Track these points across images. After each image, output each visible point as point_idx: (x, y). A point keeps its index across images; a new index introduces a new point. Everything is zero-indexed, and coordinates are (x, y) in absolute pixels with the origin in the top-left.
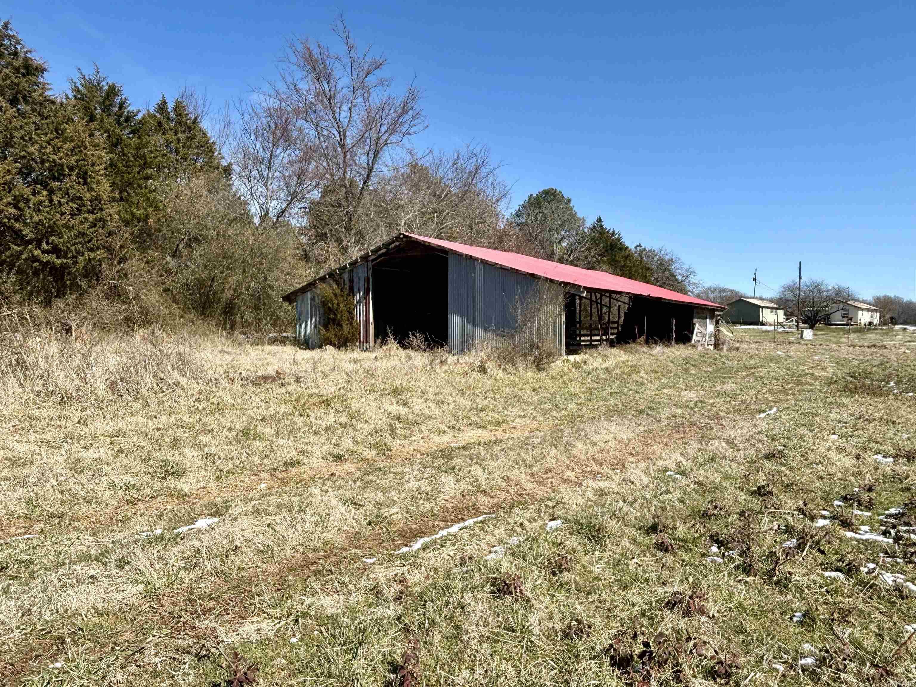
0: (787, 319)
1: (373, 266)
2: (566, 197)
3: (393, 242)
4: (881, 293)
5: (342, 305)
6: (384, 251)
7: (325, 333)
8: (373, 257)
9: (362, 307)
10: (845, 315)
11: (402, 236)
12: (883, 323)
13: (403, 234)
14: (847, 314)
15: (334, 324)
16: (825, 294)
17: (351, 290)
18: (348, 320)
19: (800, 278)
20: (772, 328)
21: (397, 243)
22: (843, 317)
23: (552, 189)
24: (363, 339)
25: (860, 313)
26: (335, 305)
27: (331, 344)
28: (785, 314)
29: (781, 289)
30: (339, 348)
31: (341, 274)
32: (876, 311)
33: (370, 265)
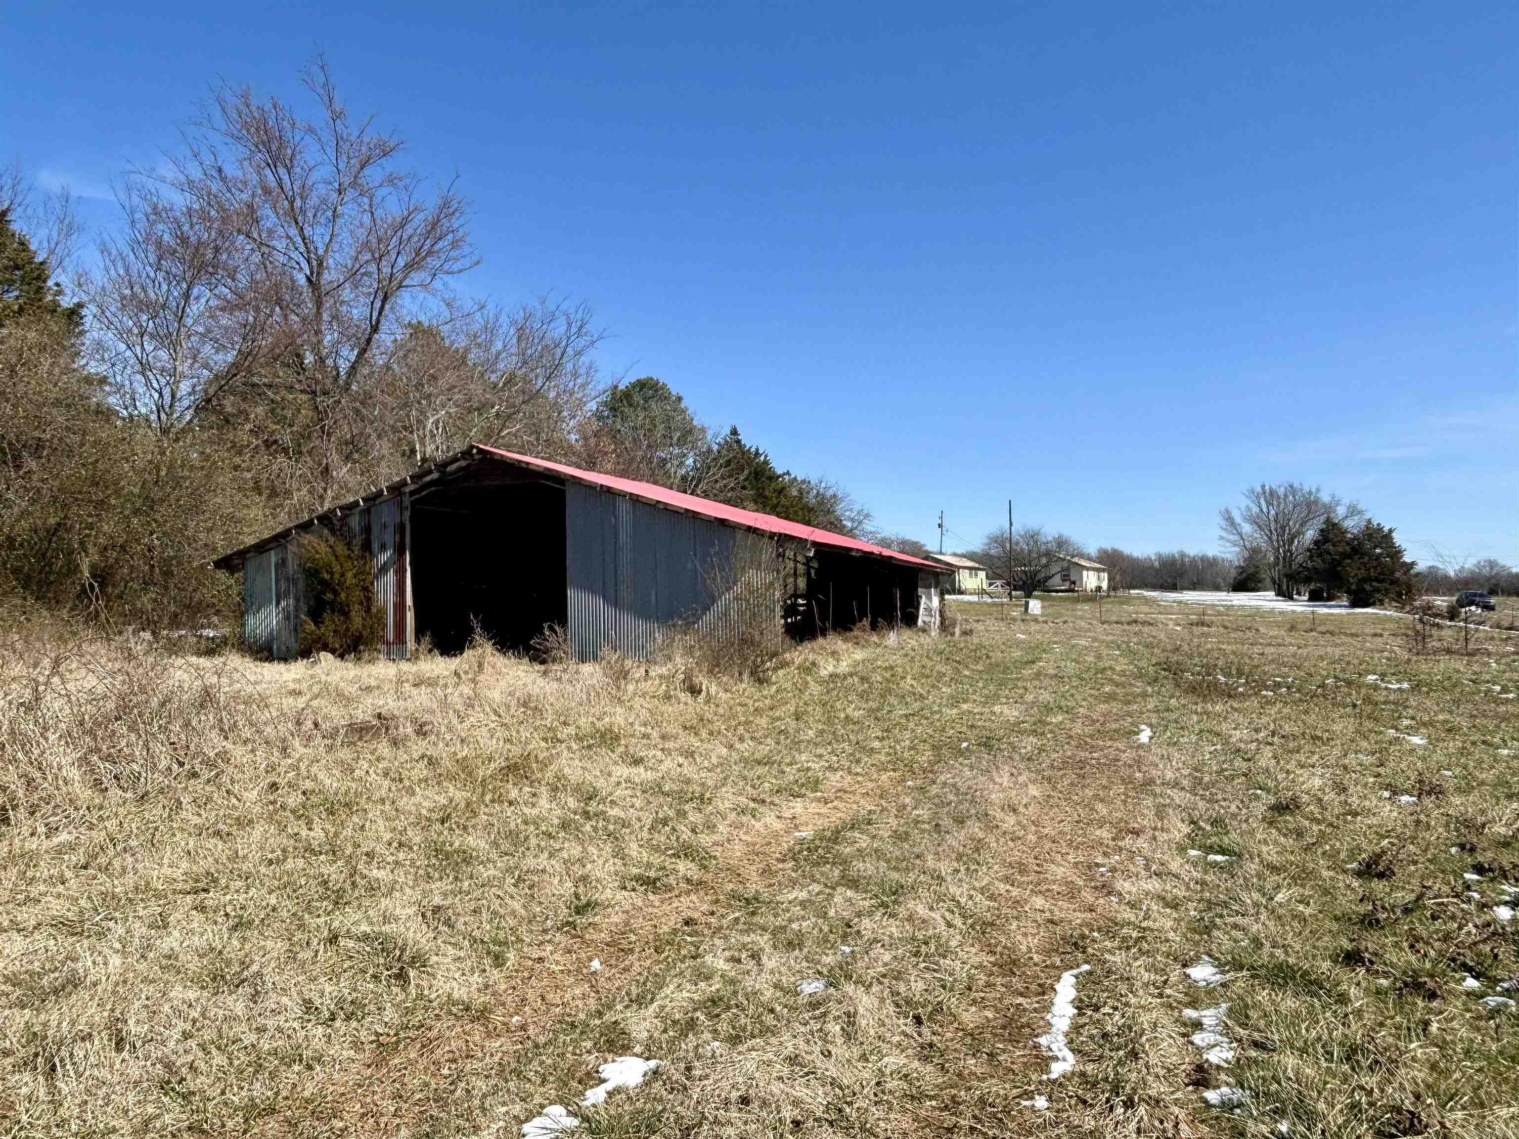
0: (990, 585)
1: (413, 503)
2: (674, 393)
3: (455, 460)
4: (1108, 546)
5: (349, 575)
6: (435, 475)
7: (313, 627)
8: (412, 487)
9: (391, 577)
10: (1065, 578)
11: (475, 451)
12: (1113, 587)
13: (477, 448)
14: (1068, 575)
15: (333, 611)
16: (1044, 547)
17: (367, 546)
18: (361, 603)
19: (1011, 524)
20: (975, 598)
21: (463, 463)
22: (1064, 580)
23: (652, 379)
24: (391, 636)
25: (1085, 573)
26: (337, 576)
27: (325, 648)
28: (987, 577)
29: (986, 541)
30: (342, 657)
31: (345, 517)
32: (1103, 570)
33: (407, 501)
